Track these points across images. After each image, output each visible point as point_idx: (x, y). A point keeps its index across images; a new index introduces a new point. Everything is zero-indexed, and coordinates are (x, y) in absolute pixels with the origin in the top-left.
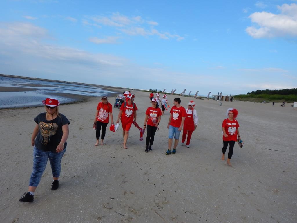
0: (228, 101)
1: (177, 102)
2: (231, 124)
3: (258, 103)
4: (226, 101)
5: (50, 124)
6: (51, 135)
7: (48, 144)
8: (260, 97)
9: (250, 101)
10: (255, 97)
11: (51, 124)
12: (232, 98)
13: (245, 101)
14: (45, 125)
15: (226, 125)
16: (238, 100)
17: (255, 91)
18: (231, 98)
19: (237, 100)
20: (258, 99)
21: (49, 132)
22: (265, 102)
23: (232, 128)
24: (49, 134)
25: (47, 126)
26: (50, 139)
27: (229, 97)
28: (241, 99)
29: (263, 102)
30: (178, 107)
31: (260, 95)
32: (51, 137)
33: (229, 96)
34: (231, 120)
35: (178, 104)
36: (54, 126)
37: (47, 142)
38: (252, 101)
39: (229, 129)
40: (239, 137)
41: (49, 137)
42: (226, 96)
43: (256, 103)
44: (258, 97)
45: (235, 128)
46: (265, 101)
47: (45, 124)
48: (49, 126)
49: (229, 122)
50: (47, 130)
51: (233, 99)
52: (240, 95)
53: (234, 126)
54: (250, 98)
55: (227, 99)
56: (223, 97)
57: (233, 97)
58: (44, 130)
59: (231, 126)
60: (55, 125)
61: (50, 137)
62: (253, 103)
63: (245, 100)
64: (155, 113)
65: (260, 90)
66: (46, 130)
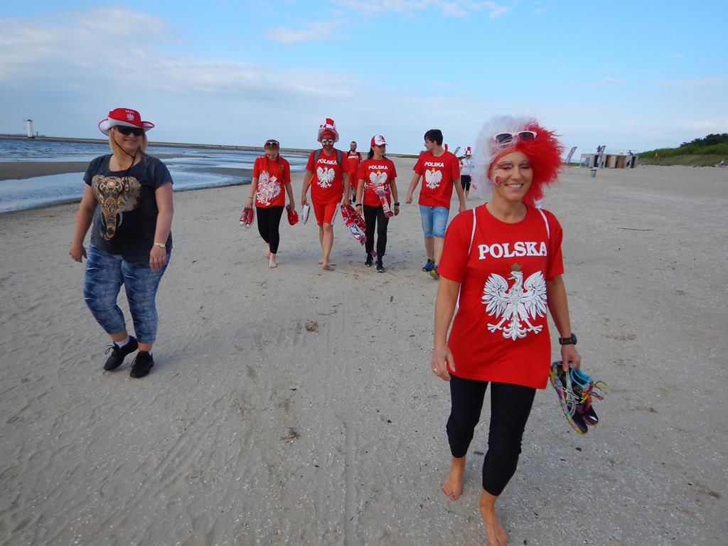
0: (623, 167)
1: (435, 142)
2: (504, 251)
3: (704, 168)
4: (616, 167)
5: (120, 181)
6: (123, 210)
7: (116, 233)
8: (713, 152)
9: (684, 164)
10: (698, 154)
11: (123, 179)
12: (634, 158)
13: (669, 165)
14: (106, 183)
15: (467, 259)
16: (652, 164)
17: (703, 136)
18: (630, 159)
19: (647, 164)
20: (707, 156)
21: (119, 203)
22: (723, 164)
23: (511, 283)
24: (117, 207)
25: (111, 184)
26: (121, 223)
27: (625, 157)
28: (660, 160)
29: (717, 165)
30: (438, 154)
31: (713, 147)
32: (123, 217)
33: (625, 154)
34: (507, 214)
35: (437, 147)
36: (130, 183)
37: (114, 228)
38: (688, 165)
39: (488, 288)
40: (568, 341)
41: (118, 215)
42: (618, 154)
43: (699, 169)
44: (706, 153)
45: (537, 278)
46: (722, 162)
47: (106, 179)
48: (117, 184)
49: (494, 230)
50: (114, 195)
51: (636, 161)
52: (656, 151)
53: (528, 267)
54: (684, 155)
55: (620, 163)
56: (608, 157)
57: (637, 159)
58: (105, 198)
59: (503, 268)
60: (133, 182)
61: (121, 215)
62: (690, 168)
63: (669, 162)
64: (382, 171)
65: (718, 135)
66: (111, 198)
